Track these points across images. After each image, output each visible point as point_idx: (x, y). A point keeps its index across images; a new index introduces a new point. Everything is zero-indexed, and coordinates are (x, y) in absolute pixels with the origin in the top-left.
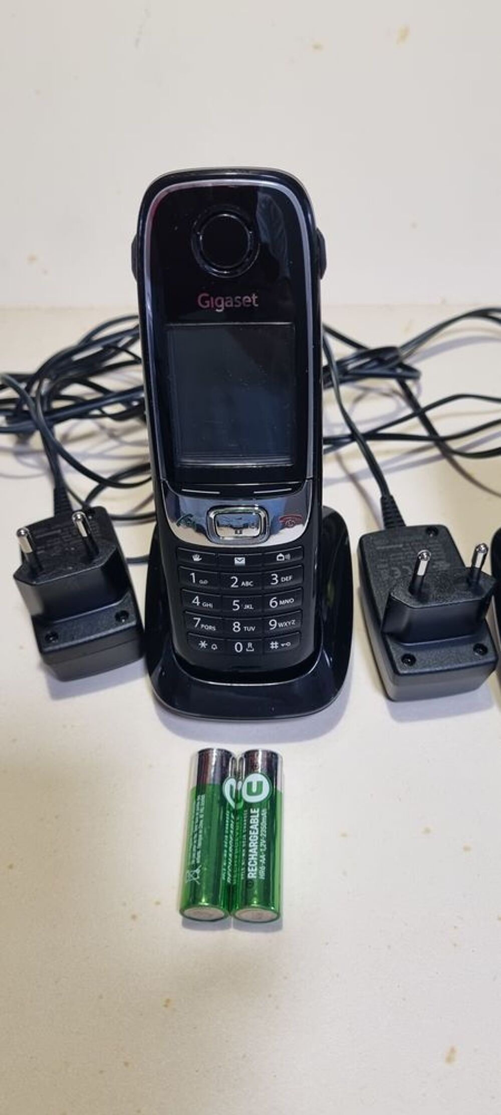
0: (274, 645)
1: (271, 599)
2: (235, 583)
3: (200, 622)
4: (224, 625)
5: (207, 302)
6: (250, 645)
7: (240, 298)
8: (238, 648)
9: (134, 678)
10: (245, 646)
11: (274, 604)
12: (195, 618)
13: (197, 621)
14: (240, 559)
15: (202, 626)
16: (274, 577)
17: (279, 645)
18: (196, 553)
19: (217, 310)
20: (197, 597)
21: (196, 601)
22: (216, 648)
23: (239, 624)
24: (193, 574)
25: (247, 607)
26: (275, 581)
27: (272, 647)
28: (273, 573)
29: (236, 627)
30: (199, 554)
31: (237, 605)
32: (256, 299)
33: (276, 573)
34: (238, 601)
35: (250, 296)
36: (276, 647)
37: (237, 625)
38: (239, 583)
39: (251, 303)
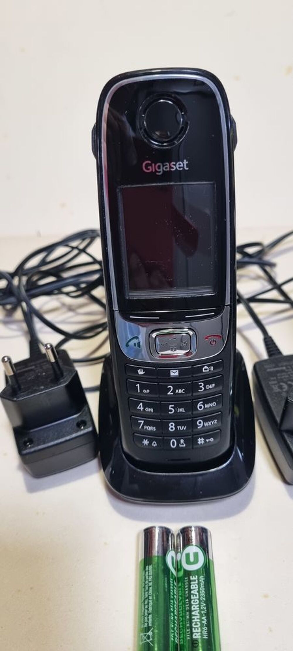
0: (201, 441)
1: (198, 403)
2: (171, 391)
3: (143, 424)
4: (162, 426)
5: (150, 167)
6: (182, 441)
7: (174, 163)
8: (173, 443)
9: (90, 474)
10: (178, 442)
11: (201, 407)
12: (139, 421)
13: (141, 423)
14: (174, 371)
15: (145, 427)
16: (201, 385)
17: (205, 441)
18: (140, 368)
19: (158, 174)
20: (141, 404)
21: (141, 407)
22: (156, 445)
23: (174, 425)
24: (138, 385)
25: (180, 410)
26: (201, 389)
27: (199, 443)
28: (200, 382)
29: (172, 427)
30: (142, 368)
31: (172, 409)
32: (187, 164)
33: (202, 382)
34: (173, 406)
35: (183, 161)
36: (203, 442)
37: (172, 425)
38: (174, 391)
39: (183, 167)
